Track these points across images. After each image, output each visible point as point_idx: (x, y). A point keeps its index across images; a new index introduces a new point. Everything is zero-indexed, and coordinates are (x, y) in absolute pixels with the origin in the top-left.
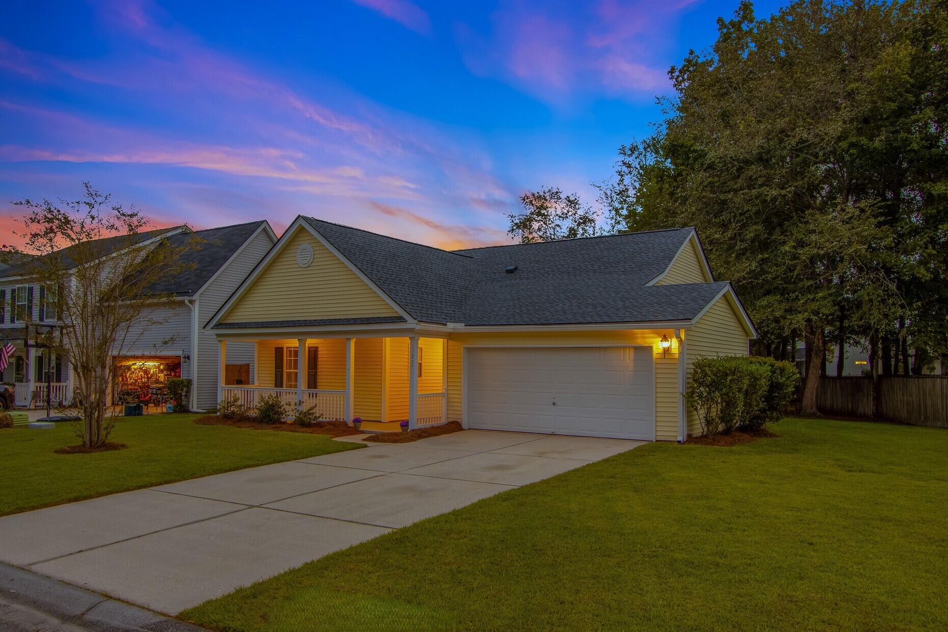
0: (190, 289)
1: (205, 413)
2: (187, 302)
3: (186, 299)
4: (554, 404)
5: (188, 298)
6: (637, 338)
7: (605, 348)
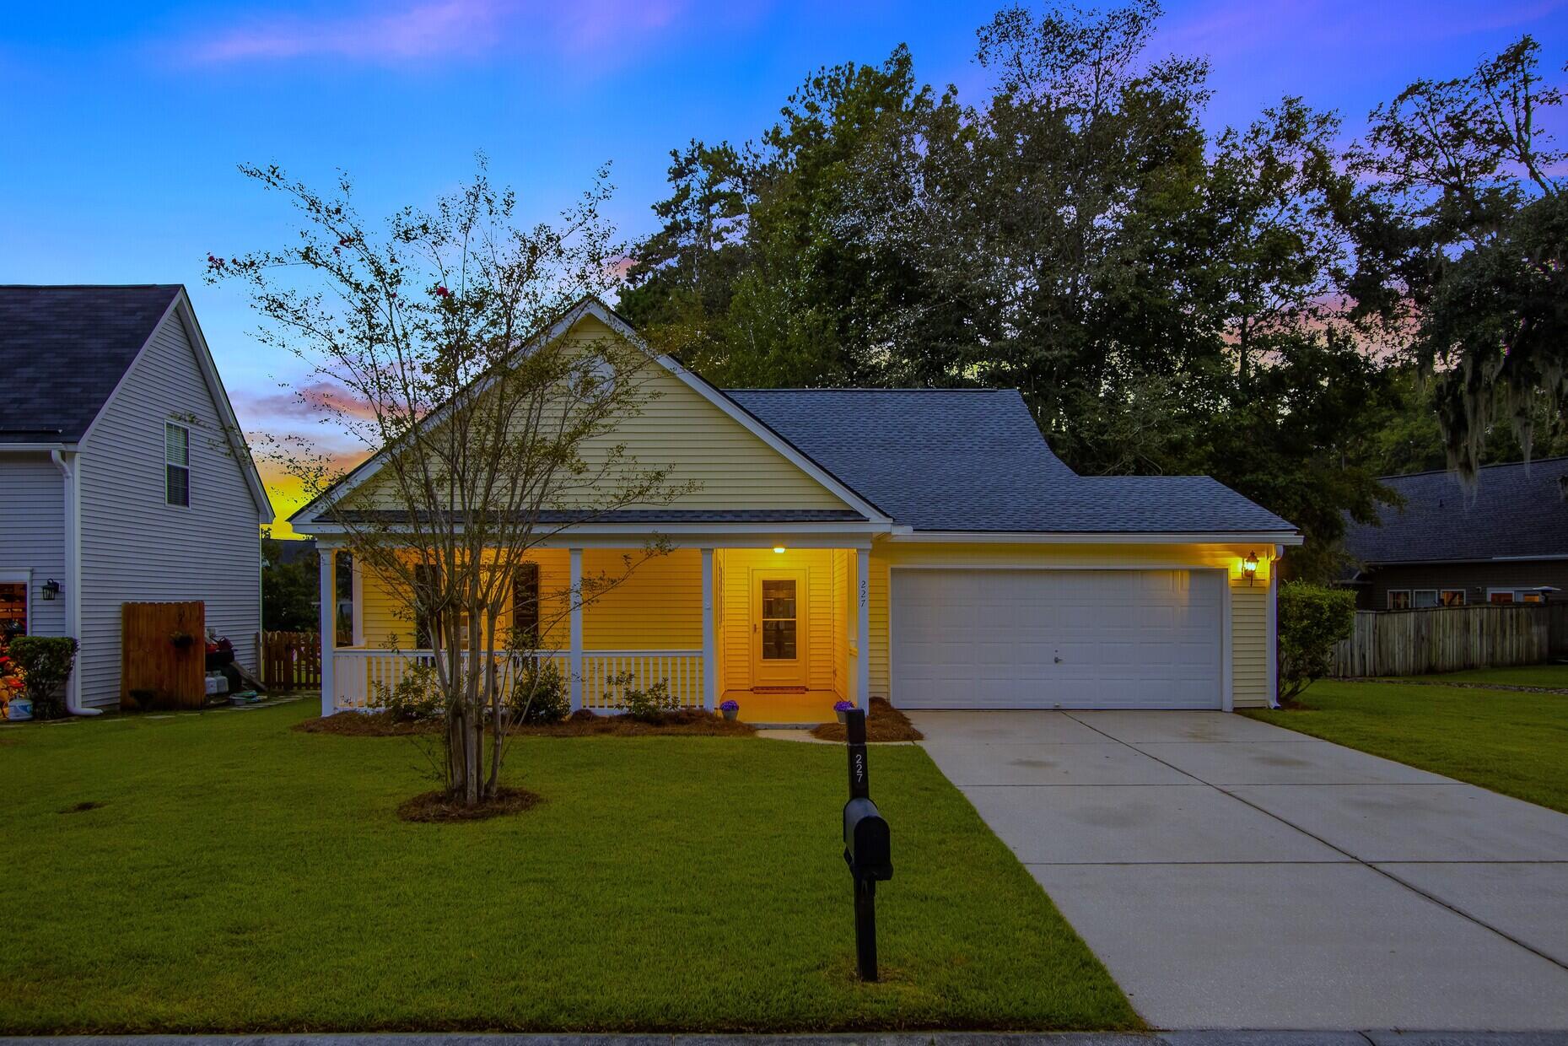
0: (60, 426)
1: (100, 715)
2: (56, 455)
3: (55, 449)
4: (1057, 661)
5: (62, 446)
6: (1202, 556)
7: (1143, 572)
